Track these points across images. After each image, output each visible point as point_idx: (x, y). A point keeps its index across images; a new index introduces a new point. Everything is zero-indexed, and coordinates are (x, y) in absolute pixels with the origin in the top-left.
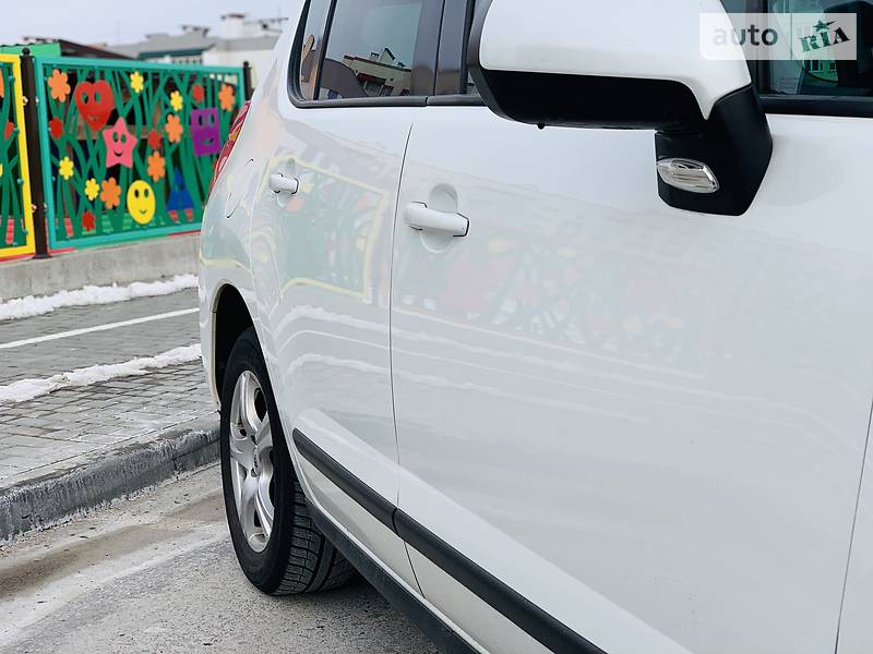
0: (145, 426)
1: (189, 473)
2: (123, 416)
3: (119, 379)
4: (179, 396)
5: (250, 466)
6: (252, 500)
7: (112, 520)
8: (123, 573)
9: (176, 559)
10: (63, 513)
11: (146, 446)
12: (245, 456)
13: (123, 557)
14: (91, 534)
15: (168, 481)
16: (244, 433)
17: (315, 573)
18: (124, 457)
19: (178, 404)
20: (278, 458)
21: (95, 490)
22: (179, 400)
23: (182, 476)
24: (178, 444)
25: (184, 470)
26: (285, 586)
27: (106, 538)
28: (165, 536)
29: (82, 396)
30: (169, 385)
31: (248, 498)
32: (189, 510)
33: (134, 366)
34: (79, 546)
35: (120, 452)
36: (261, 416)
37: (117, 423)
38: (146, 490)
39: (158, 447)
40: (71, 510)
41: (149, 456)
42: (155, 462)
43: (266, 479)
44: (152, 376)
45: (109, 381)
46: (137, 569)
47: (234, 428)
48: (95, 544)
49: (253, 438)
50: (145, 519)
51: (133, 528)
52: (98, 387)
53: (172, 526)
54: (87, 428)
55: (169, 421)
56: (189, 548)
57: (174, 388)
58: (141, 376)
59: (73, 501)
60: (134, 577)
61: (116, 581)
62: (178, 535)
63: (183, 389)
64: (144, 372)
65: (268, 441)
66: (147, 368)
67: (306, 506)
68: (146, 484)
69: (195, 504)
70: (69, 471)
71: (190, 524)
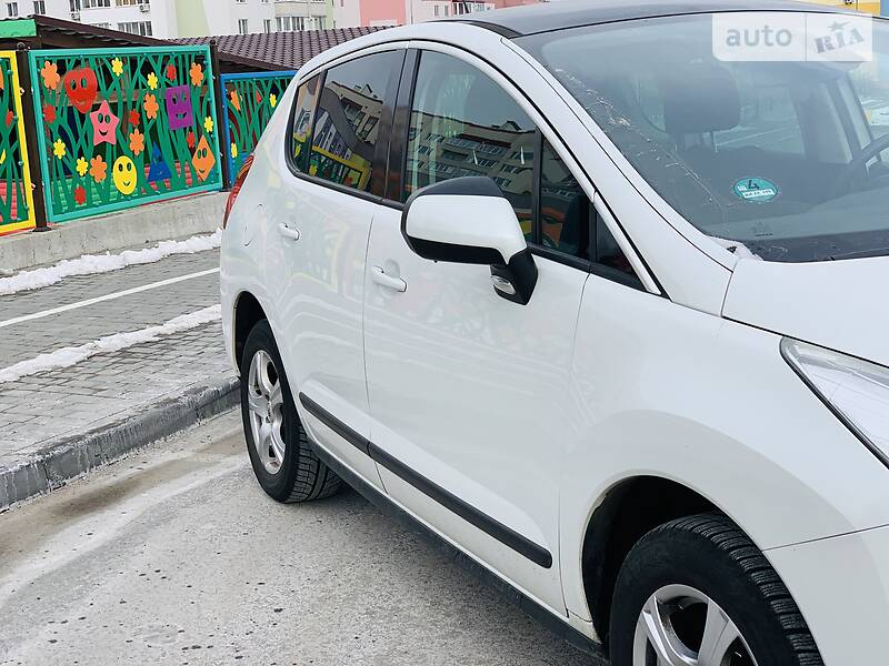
0: (171, 384)
1: (208, 420)
2: (152, 377)
3: (140, 345)
4: (191, 359)
5: (264, 416)
6: (268, 439)
7: (158, 455)
8: (175, 493)
9: (211, 481)
10: (122, 452)
11: (176, 400)
12: (259, 408)
13: (174, 481)
14: (145, 467)
15: (193, 427)
16: (259, 392)
17: (314, 487)
18: (161, 410)
19: (192, 366)
20: (287, 411)
21: (143, 434)
22: (192, 362)
23: (203, 422)
24: (199, 398)
25: (204, 418)
26: (294, 496)
27: (157, 469)
28: (200, 466)
29: (114, 360)
30: (181, 350)
31: (264, 438)
32: (213, 447)
33: (147, 334)
34: (138, 475)
35: (158, 405)
36: (273, 382)
37: (149, 383)
38: (178, 433)
39: (185, 401)
40: (127, 449)
41: (178, 408)
42: (184, 411)
43: (277, 424)
44: (165, 343)
45: (131, 347)
46: (185, 489)
47: (251, 389)
48: (150, 473)
49: (267, 397)
50: (183, 455)
51: (173, 462)
52: (124, 353)
53: (203, 459)
54: (127, 388)
55: (188, 380)
56: (219, 474)
57: (187, 352)
58: (157, 342)
59: (129, 443)
60: (185, 494)
61: (173, 498)
62: (209, 465)
63: (193, 353)
64: (157, 339)
65: (279, 399)
66: (159, 335)
67: (308, 441)
68: (178, 429)
69: (217, 443)
70: (124, 421)
71: (216, 457)
